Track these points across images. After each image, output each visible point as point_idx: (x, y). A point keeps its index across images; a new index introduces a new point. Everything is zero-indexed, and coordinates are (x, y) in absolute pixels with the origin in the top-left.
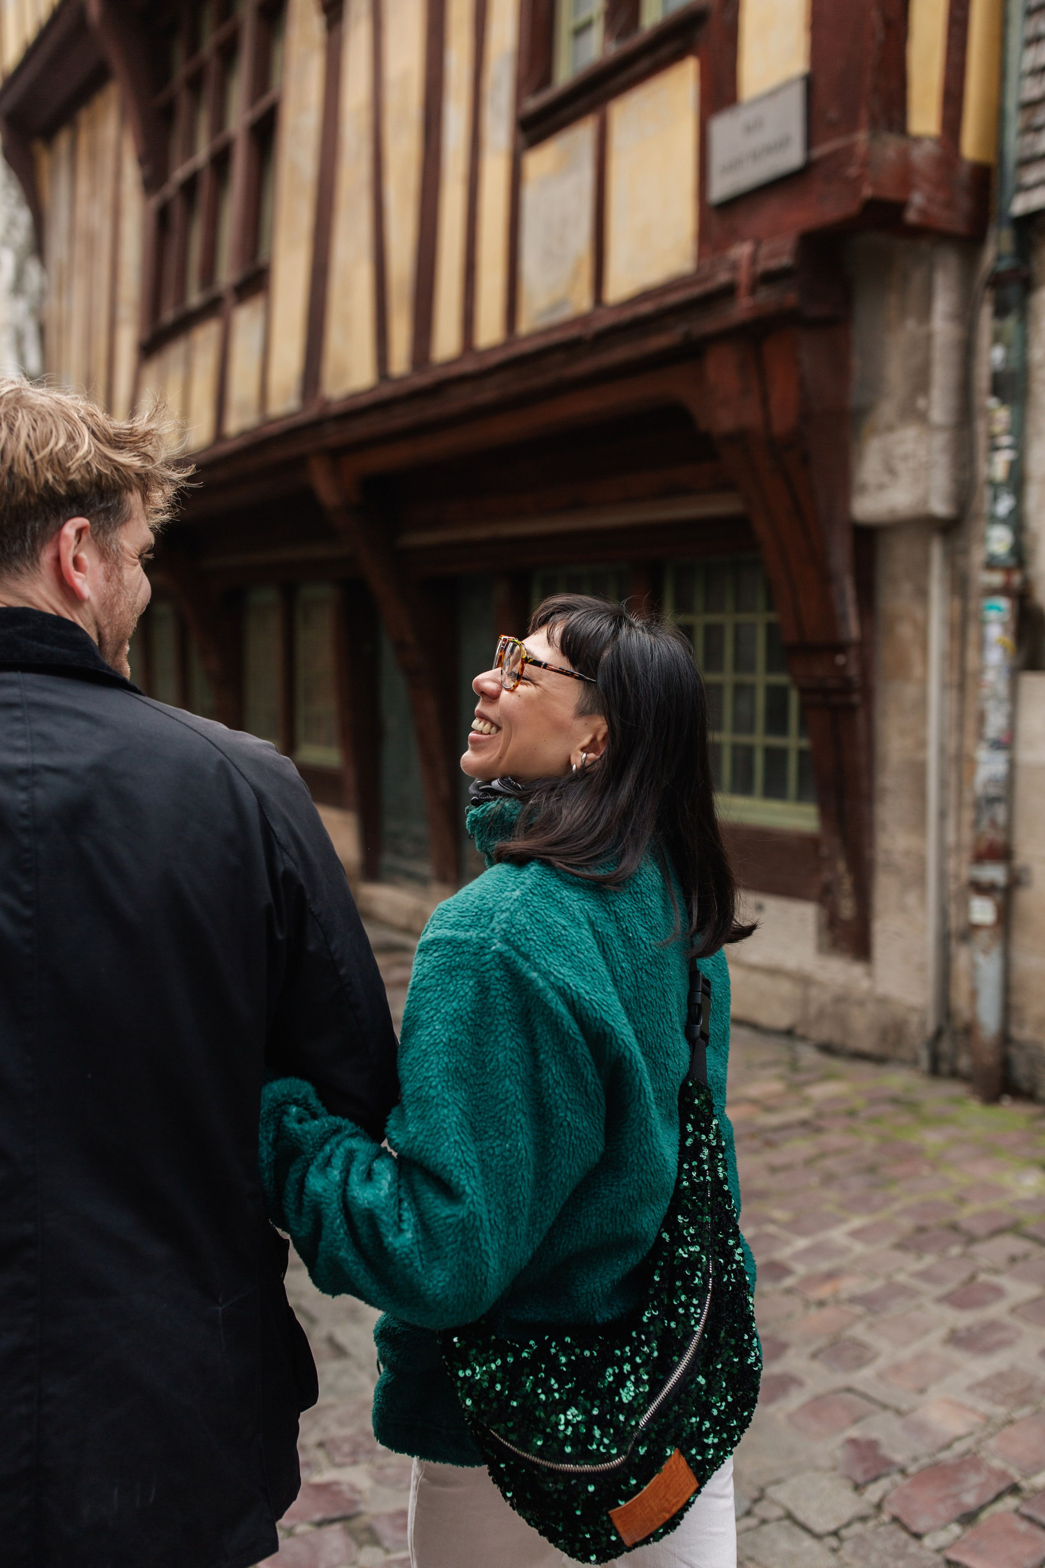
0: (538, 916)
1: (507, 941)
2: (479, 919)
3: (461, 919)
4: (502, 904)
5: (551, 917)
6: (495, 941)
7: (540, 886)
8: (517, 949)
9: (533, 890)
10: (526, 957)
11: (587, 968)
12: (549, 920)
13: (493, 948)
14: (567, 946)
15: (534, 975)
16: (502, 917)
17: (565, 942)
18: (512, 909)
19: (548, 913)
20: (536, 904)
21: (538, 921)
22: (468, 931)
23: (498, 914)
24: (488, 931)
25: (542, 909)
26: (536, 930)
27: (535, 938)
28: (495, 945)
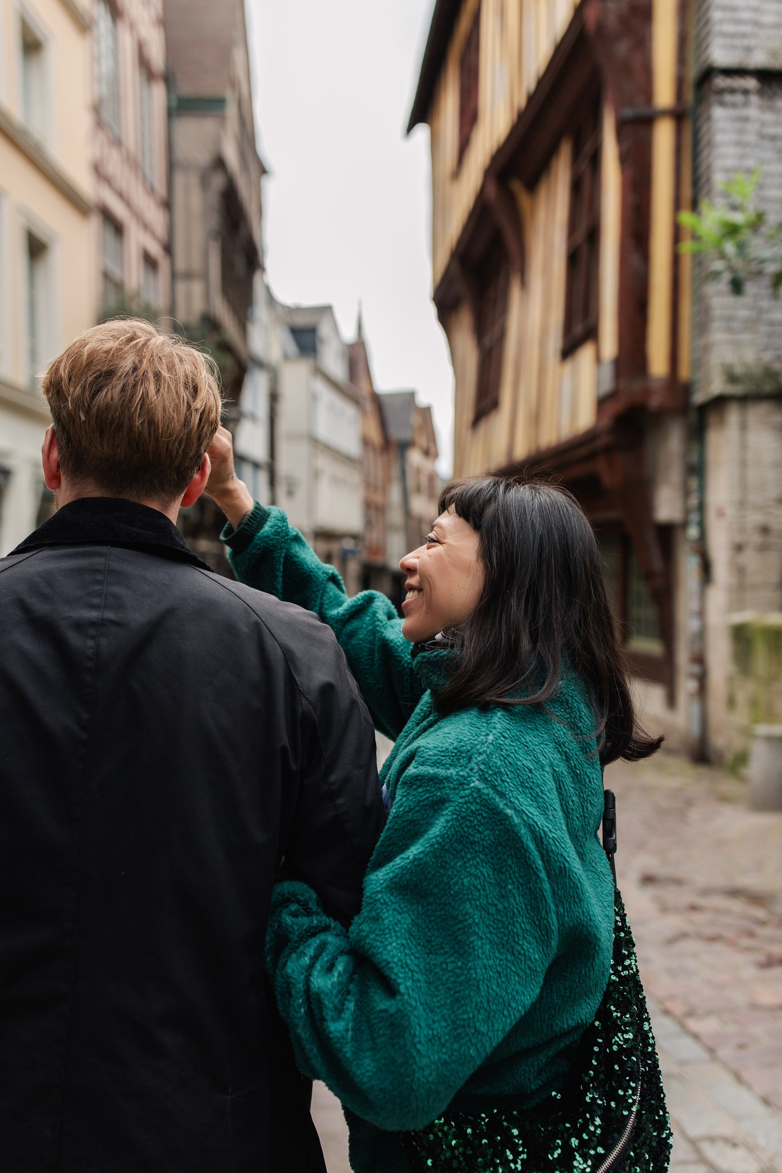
0: (511, 760)
1: (485, 780)
2: (458, 759)
3: (442, 758)
4: (479, 747)
5: (521, 761)
6: (474, 779)
7: (509, 730)
8: (494, 787)
9: (503, 734)
10: (502, 795)
11: (549, 808)
12: (519, 763)
13: (472, 785)
14: (534, 787)
15: (509, 812)
16: (479, 759)
17: (531, 784)
18: (488, 752)
19: (518, 756)
20: (508, 748)
21: (510, 763)
22: (448, 769)
23: (476, 756)
24: (467, 770)
25: (512, 753)
26: (509, 773)
27: (508, 780)
28: (474, 782)
